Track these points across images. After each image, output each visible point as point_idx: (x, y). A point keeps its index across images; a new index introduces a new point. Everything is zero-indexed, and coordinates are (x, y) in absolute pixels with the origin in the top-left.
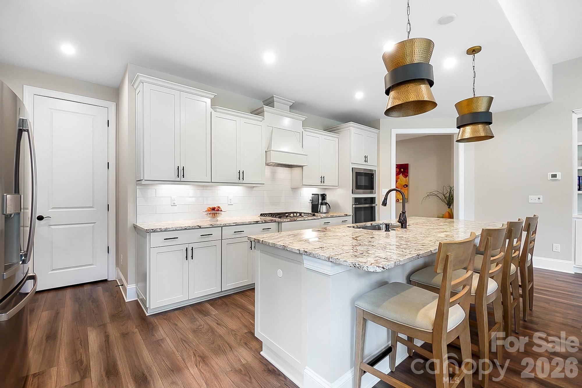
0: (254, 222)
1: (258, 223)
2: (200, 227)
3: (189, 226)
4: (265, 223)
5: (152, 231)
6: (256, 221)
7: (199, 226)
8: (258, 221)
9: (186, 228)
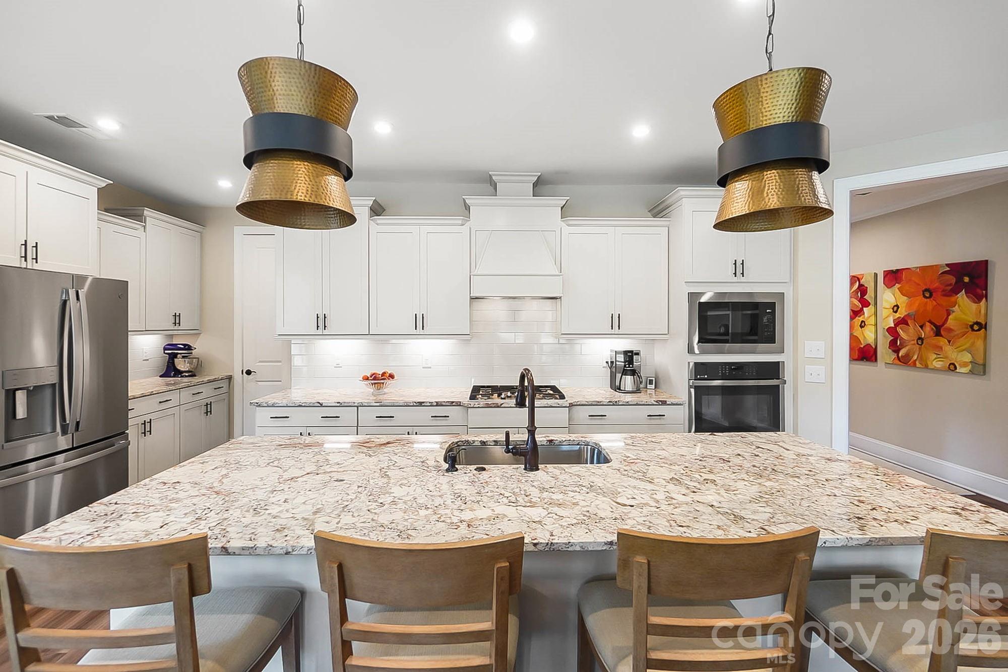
0: (415, 404)
1: (423, 404)
2: (321, 405)
3: (305, 403)
4: (437, 406)
5: (256, 405)
6: (418, 402)
7: (319, 403)
8: (423, 402)
9: (301, 404)
